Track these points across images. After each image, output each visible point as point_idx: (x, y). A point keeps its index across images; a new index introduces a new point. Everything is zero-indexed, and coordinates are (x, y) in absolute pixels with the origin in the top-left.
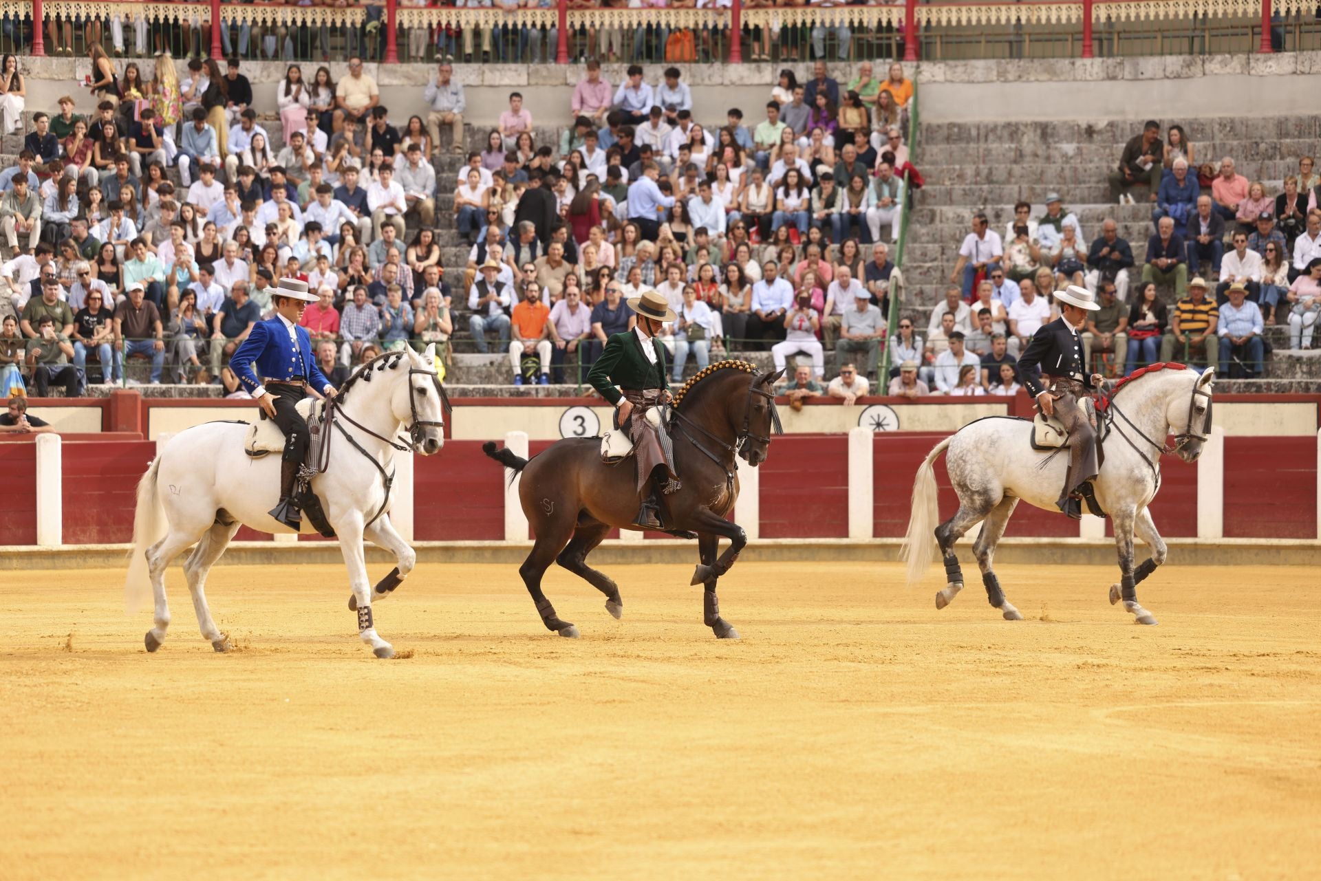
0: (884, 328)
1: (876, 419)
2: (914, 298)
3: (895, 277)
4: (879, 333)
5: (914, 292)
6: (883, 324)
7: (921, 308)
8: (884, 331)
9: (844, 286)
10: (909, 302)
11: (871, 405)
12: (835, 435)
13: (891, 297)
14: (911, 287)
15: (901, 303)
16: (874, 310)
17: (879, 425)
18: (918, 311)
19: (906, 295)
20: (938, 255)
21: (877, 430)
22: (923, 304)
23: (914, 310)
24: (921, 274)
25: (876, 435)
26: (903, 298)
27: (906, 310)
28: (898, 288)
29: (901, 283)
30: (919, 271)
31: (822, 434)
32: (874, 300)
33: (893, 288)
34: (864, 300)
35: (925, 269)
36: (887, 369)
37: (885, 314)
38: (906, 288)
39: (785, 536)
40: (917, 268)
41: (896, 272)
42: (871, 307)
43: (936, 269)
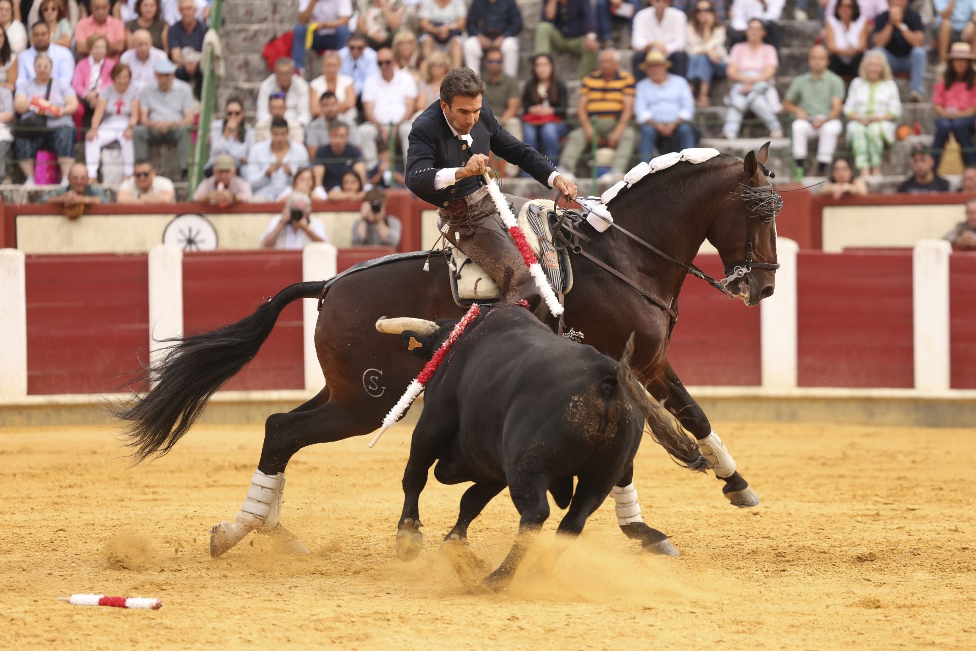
0: (197, 111)
1: (187, 233)
2: (236, 73)
3: (210, 44)
4: (190, 118)
5: (236, 64)
6: (194, 107)
7: (246, 86)
8: (197, 117)
9: (143, 57)
10: (230, 77)
11: (179, 214)
12: (130, 255)
13: (206, 69)
14: (232, 57)
15: (219, 78)
16: (182, 88)
17: (190, 241)
18: (242, 90)
19: (227, 68)
20: (269, 14)
21: (188, 249)
22: (249, 80)
23: (236, 88)
24: (245, 39)
25: (186, 255)
27: (226, 87)
28: (214, 58)
29: (218, 51)
30: (243, 35)
31: (113, 255)
33: (208, 58)
34: (167, 75)
35: (251, 34)
36: (201, 167)
37: (197, 94)
38: (226, 59)
39: (63, 391)
40: (240, 31)
41: (211, 37)
42: (177, 84)
43: (266, 32)
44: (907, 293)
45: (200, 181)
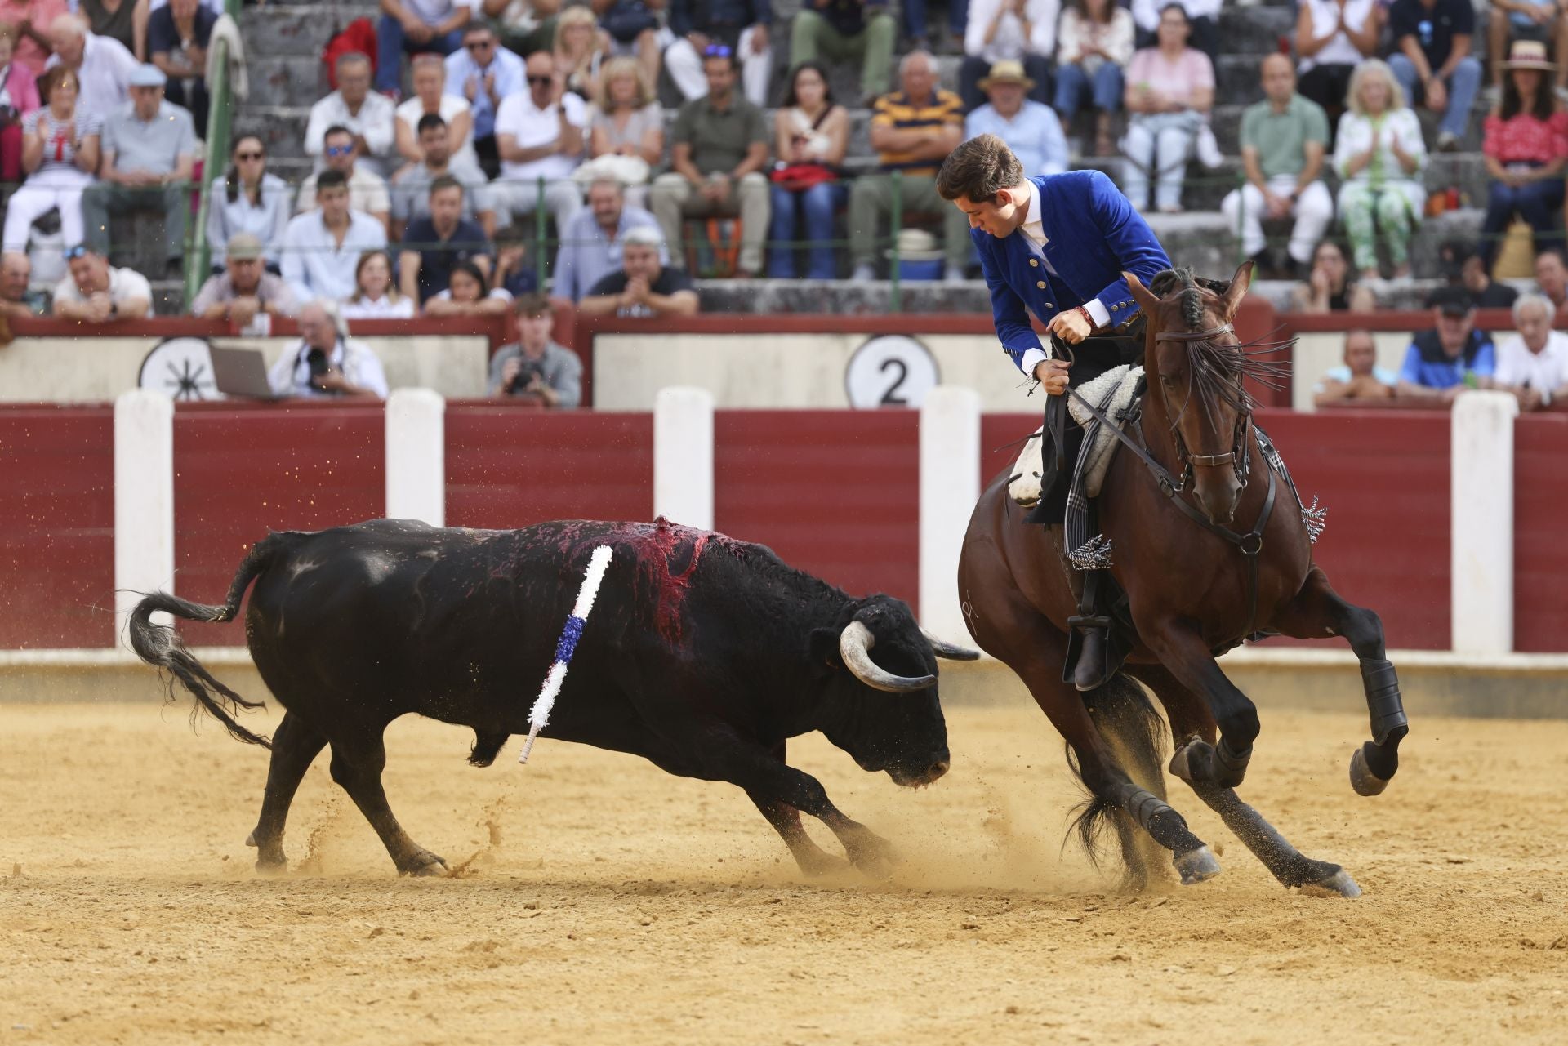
0: (199, 157)
1: (181, 370)
2: (268, 89)
3: (222, 39)
4: (186, 169)
5: (269, 75)
7: (285, 113)
8: (198, 167)
10: (257, 98)
11: (167, 338)
12: (82, 407)
14: (261, 63)
15: (237, 100)
16: (174, 116)
17: (187, 384)
18: (278, 120)
19: (251, 82)
21: (183, 398)
22: (290, 103)
23: (268, 117)
24: (284, 31)
25: (179, 407)
26: (242, 87)
27: (250, 115)
28: (230, 65)
29: (237, 51)
30: (279, 25)
31: (51, 407)
32: (174, 93)
33: (219, 64)
34: (152, 89)
35: (294, 22)
37: (200, 126)
38: (249, 66)
40: (273, 18)
41: (224, 28)
42: (167, 109)
43: (319, 21)
44: (1440, 484)
45: (203, 279)
